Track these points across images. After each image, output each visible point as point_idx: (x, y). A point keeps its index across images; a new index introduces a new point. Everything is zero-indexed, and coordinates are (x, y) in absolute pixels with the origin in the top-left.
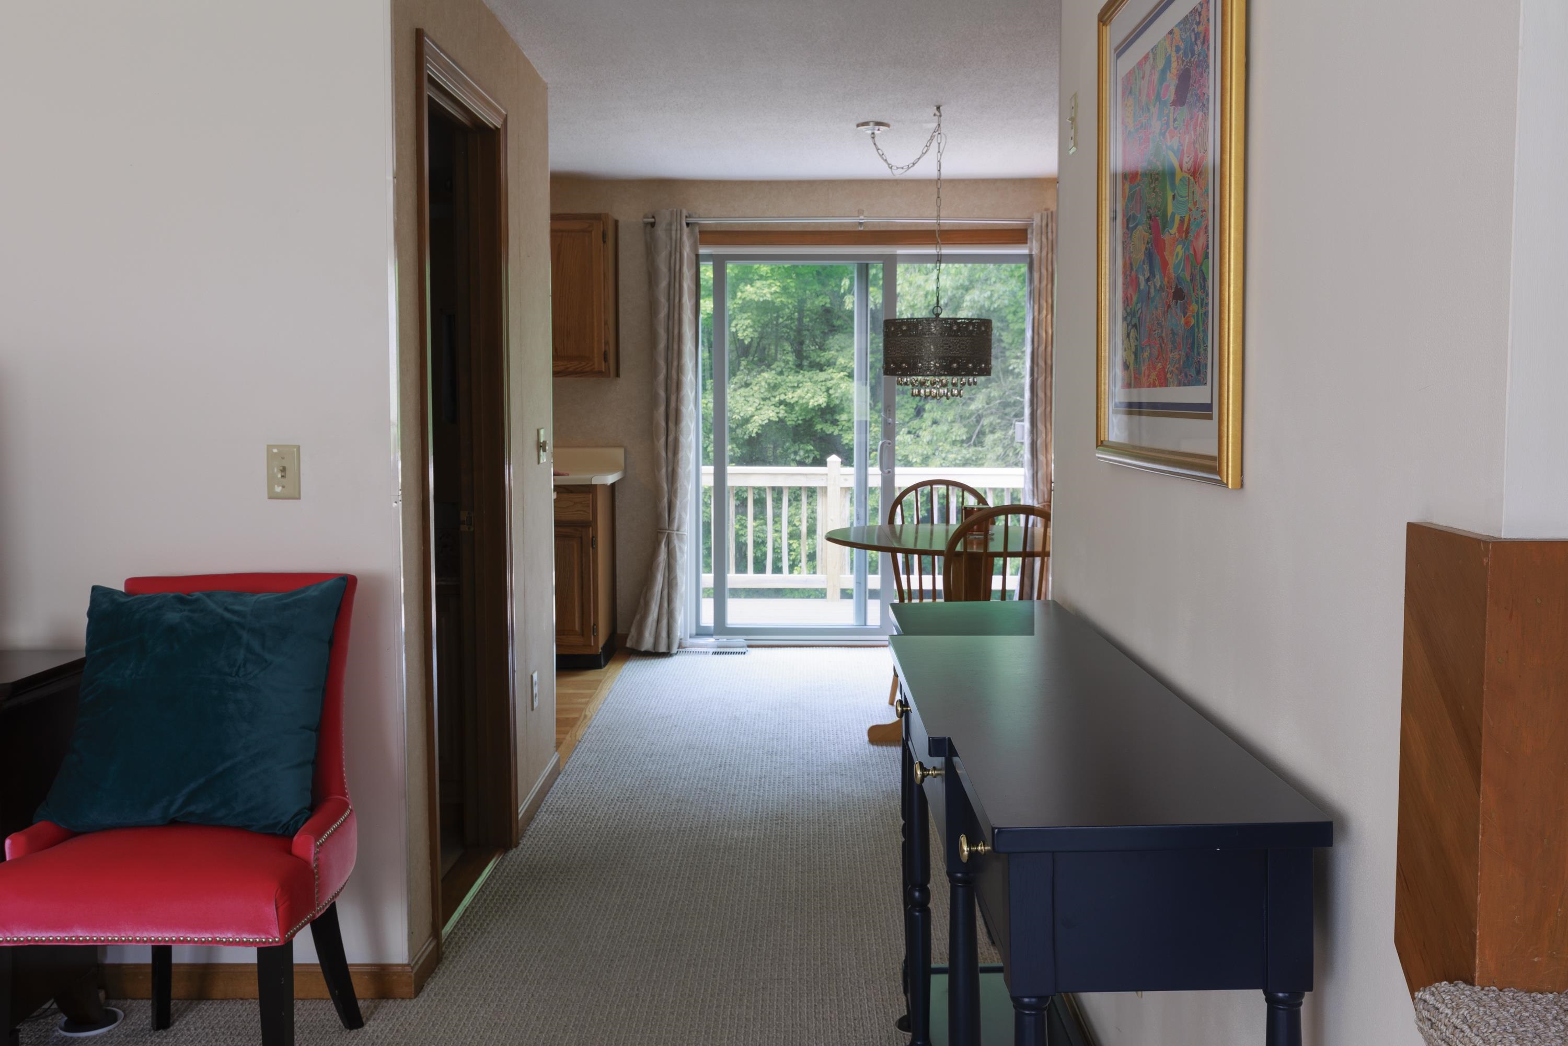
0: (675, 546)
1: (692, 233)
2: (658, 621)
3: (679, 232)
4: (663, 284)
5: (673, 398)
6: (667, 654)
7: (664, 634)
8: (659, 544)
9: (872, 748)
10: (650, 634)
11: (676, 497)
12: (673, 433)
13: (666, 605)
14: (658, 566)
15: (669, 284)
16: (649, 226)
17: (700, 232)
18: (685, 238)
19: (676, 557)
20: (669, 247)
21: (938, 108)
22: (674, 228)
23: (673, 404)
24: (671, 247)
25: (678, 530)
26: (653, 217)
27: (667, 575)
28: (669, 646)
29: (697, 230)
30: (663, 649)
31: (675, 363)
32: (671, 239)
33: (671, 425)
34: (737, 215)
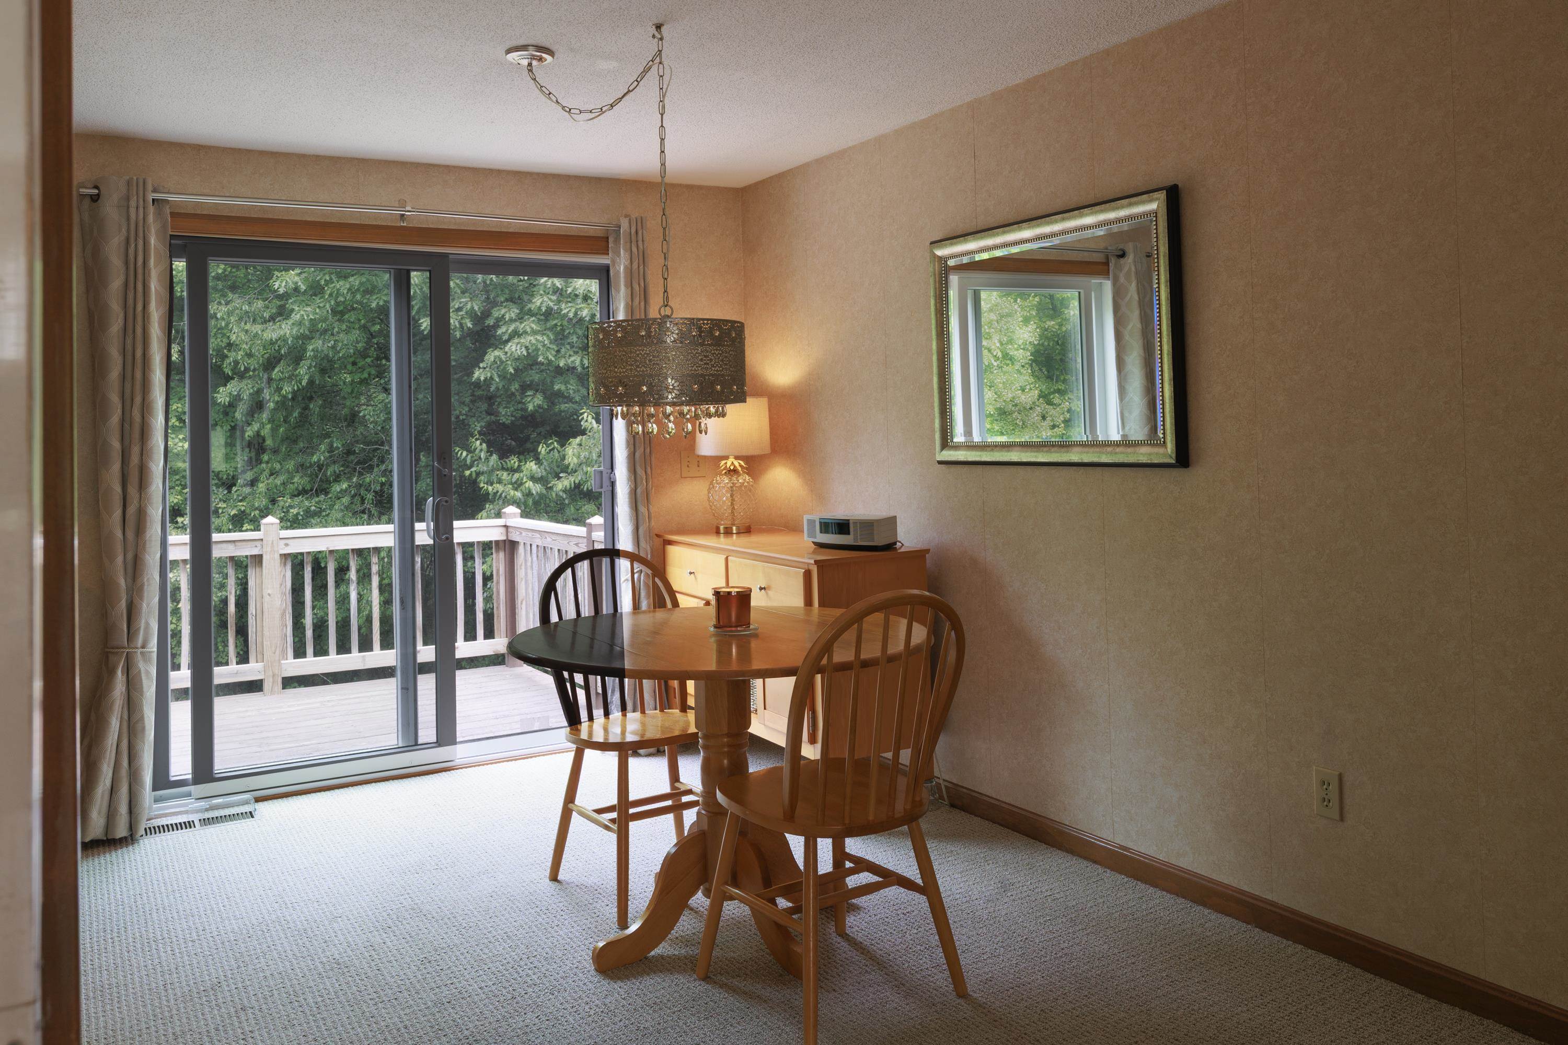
0: (140, 671)
1: (159, 214)
2: (113, 790)
3: (141, 210)
4: (116, 284)
5: (136, 450)
6: (129, 840)
7: (123, 809)
8: (112, 672)
9: (605, 985)
10: (99, 813)
11: (141, 598)
12: (136, 502)
13: (125, 763)
14: (112, 703)
15: (126, 284)
16: (87, 201)
17: (173, 215)
18: (151, 218)
19: (142, 688)
20: (124, 230)
21: (659, 27)
22: (133, 203)
23: (135, 460)
24: (128, 231)
25: (143, 647)
26: (96, 187)
27: (126, 717)
28: (132, 827)
29: (168, 211)
30: (121, 831)
31: (138, 400)
32: (128, 219)
33: (132, 491)
34: (228, 195)
